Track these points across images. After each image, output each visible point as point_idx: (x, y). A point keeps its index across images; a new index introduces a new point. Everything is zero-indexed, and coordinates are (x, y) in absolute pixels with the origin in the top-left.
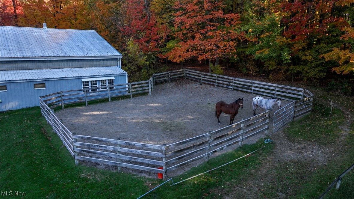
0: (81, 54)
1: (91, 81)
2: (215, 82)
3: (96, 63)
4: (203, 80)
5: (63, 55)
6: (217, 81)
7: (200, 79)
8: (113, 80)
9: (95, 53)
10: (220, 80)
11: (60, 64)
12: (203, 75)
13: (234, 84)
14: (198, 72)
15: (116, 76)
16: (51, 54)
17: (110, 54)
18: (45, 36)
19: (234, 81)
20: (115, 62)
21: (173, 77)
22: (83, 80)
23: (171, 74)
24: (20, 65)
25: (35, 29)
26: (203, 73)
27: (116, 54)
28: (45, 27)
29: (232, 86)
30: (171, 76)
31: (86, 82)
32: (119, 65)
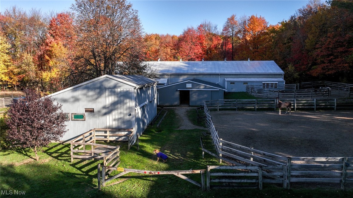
0: (264, 72)
1: (267, 83)
2: (338, 87)
3: (270, 76)
4: (333, 87)
5: (256, 72)
6: (339, 86)
7: (332, 86)
8: (277, 83)
9: (271, 72)
10: (341, 86)
11: (254, 76)
12: (334, 84)
13: (346, 87)
14: (331, 82)
15: (279, 82)
16: (251, 72)
17: (278, 72)
18: (249, 64)
19: (347, 86)
20: (280, 76)
21: (315, 85)
22: (263, 83)
23: (314, 83)
24: (239, 76)
25: (245, 62)
26: (333, 82)
27: (282, 72)
28: (249, 60)
29: (345, 88)
30: (314, 84)
31: (264, 83)
32: (283, 78)
